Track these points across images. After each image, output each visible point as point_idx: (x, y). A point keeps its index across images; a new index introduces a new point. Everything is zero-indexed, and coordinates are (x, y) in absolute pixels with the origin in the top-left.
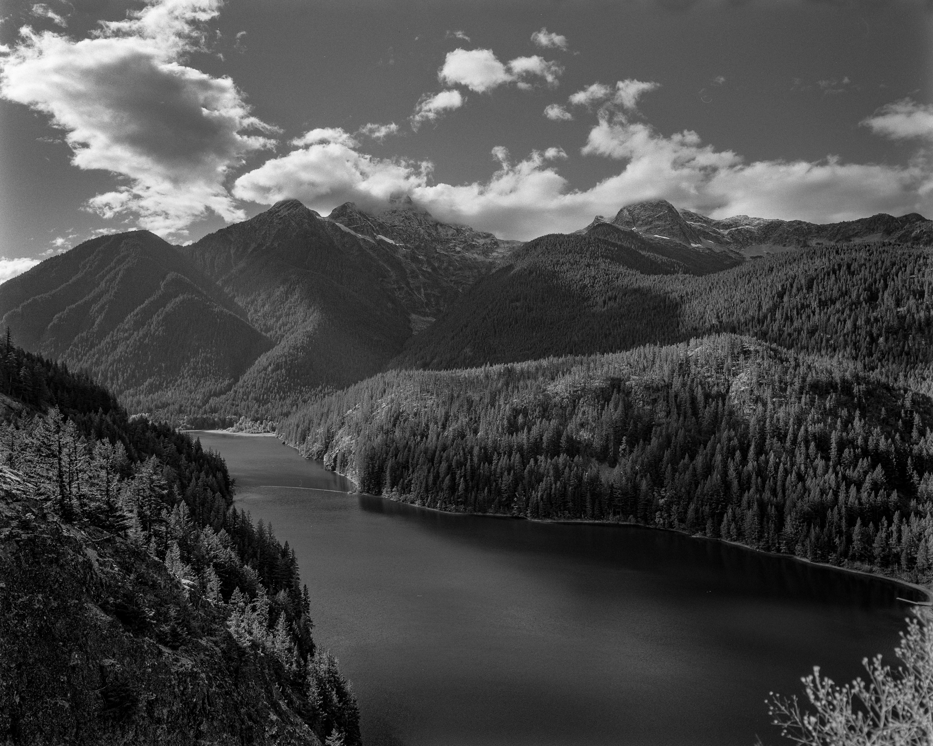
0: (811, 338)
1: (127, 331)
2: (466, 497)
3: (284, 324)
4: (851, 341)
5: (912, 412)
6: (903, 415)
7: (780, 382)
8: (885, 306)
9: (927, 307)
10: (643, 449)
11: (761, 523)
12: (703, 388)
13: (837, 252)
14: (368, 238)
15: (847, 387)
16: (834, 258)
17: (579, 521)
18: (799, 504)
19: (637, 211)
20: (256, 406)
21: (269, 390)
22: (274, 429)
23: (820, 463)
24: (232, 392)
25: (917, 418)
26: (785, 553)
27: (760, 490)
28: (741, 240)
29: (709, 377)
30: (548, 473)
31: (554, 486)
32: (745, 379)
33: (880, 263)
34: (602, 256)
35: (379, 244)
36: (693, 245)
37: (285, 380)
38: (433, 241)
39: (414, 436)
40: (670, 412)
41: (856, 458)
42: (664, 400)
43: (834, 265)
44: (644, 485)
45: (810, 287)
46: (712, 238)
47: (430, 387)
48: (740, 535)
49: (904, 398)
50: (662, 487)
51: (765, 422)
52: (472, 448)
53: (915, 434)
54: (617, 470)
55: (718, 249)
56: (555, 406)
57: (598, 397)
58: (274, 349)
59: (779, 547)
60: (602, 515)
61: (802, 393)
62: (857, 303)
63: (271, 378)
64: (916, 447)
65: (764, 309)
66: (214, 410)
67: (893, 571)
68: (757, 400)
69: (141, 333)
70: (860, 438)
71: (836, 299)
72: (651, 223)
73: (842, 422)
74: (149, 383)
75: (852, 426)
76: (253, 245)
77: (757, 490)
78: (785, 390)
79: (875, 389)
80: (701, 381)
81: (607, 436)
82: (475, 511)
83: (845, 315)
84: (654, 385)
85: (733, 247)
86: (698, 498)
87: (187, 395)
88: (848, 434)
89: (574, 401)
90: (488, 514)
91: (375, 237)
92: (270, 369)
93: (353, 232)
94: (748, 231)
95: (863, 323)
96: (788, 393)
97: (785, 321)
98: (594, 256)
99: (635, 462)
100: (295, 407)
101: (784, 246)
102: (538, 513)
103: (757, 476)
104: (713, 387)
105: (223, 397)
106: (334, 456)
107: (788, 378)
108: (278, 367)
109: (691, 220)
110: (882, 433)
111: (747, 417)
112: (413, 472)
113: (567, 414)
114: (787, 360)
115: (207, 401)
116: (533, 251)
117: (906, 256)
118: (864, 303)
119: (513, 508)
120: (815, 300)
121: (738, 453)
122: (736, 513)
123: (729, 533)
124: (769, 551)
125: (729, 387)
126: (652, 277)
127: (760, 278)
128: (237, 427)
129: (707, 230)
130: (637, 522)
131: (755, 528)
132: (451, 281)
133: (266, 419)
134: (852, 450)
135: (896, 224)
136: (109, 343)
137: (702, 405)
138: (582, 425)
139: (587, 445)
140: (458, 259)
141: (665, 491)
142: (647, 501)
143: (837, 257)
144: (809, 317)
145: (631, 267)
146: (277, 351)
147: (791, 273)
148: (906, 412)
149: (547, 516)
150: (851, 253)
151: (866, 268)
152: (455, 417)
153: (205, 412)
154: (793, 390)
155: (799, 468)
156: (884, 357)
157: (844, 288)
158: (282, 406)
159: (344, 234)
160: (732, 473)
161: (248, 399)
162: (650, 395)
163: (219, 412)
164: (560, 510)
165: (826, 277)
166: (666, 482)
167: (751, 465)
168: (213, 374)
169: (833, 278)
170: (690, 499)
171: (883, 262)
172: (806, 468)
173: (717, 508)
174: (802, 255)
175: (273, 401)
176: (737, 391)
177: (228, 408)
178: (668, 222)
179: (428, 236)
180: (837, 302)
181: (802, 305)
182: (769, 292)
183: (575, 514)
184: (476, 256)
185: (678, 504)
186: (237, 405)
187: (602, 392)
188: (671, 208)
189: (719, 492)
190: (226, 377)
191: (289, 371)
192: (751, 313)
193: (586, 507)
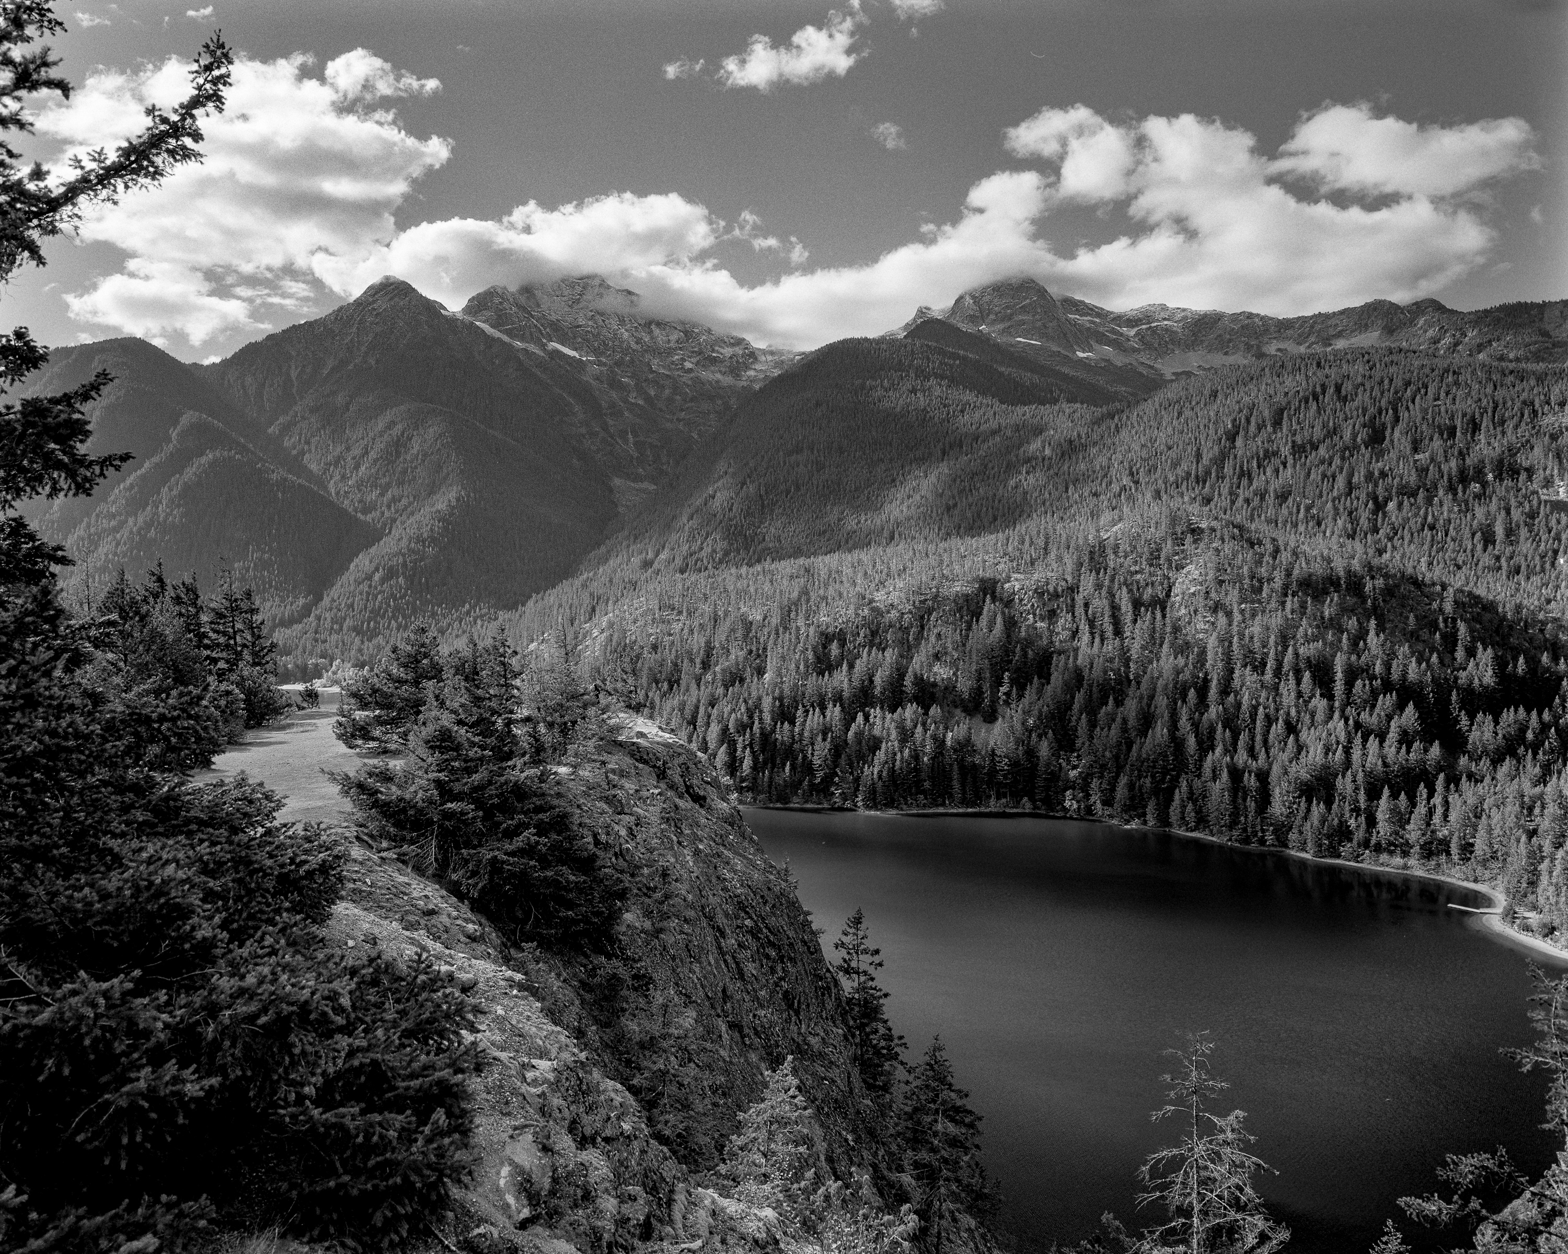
0: (1281, 505)
1: (113, 516)
2: (755, 779)
3: (395, 500)
4: (1345, 509)
5: (1454, 620)
6: (1442, 625)
7: (1252, 577)
8: (1397, 451)
9: (1461, 453)
10: (1040, 692)
11: (1234, 801)
12: (1130, 591)
13: (1319, 365)
14: (532, 348)
15: (1355, 583)
16: (1314, 374)
17: (941, 810)
18: (1293, 769)
19: (987, 298)
20: (357, 641)
21: (376, 614)
23: (1319, 703)
24: (312, 618)
25: (1462, 628)
26: (1273, 845)
27: (1231, 749)
28: (1156, 345)
29: (1137, 572)
30: (888, 735)
31: (898, 757)
32: (1196, 574)
33: (1386, 382)
34: (936, 376)
35: (552, 359)
36: (1080, 354)
37: (405, 595)
38: (646, 351)
39: (657, 684)
40: (1077, 631)
41: (1374, 694)
42: (1067, 612)
43: (1315, 386)
44: (1044, 749)
45: (1277, 423)
46: (1109, 343)
47: (676, 601)
48: (1202, 821)
49: (1442, 600)
50: (1073, 751)
51: (1231, 643)
52: (760, 699)
53: (1460, 654)
54: (999, 726)
55: (1120, 360)
56: (890, 626)
57: (960, 610)
58: (382, 543)
59: (1263, 837)
60: (978, 798)
61: (1286, 595)
62: (1352, 448)
63: (380, 593)
64: (1462, 674)
65: (1205, 461)
67: (1439, 865)
68: (1216, 607)
69: (141, 520)
70: (1378, 662)
71: (1320, 441)
72: (1010, 317)
73: (1349, 639)
75: (1366, 644)
76: (330, 363)
77: (1226, 751)
78: (1260, 590)
79: (1397, 586)
80: (1126, 580)
81: (979, 672)
82: (771, 801)
83: (1334, 467)
84: (1051, 587)
85: (1144, 358)
86: (1132, 765)
88: (1359, 657)
89: (922, 617)
90: (792, 805)
91: (544, 345)
92: (377, 577)
93: (505, 338)
94: (1167, 330)
95: (1362, 479)
96: (1264, 595)
97: (1240, 478)
98: (921, 375)
99: (1027, 713)
101: (1226, 354)
102: (874, 799)
103: (1224, 727)
104: (1144, 589)
105: (298, 627)
107: (1263, 571)
108: (391, 574)
109: (1073, 313)
110: (1413, 654)
111: (1201, 636)
113: (911, 638)
114: (1260, 543)
117: (1427, 370)
118: (1363, 447)
119: (833, 794)
120: (1286, 443)
121: (1192, 693)
122: (1195, 787)
123: (1183, 818)
124: (1248, 843)
125: (1170, 587)
126: (1020, 410)
127: (1197, 409)
128: (329, 678)
129: (1101, 329)
130: (1035, 807)
131: (1226, 810)
132: (679, 420)
134: (1367, 682)
135: (1402, 316)
136: (83, 539)
137: (1129, 618)
138: (937, 657)
139: (946, 688)
140: (690, 383)
141: (1078, 756)
142: (1050, 774)
143: (1319, 374)
144: (1277, 471)
145: (983, 392)
146: (388, 546)
147: (1246, 399)
148: (1445, 621)
149: (890, 804)
150: (1340, 367)
151: (1365, 390)
152: (723, 648)
154: (1272, 590)
155: (1288, 714)
156: (1396, 534)
157: (1331, 424)
159: (490, 341)
160: (1184, 722)
161: (341, 629)
162: (1044, 605)
163: (294, 653)
164: (911, 795)
165: (1303, 406)
166: (1079, 743)
167: (1213, 712)
168: (276, 589)
169: (1313, 406)
170: (1120, 769)
171: (1391, 380)
172: (1298, 712)
173: (1163, 781)
174: (1263, 370)
175: (387, 632)
176: (1183, 593)
177: (309, 647)
178: (1037, 317)
179: (637, 343)
180: (1321, 446)
181: (1266, 451)
182: (1212, 432)
183: (935, 800)
184: (719, 376)
185: (1100, 778)
186: (325, 641)
187: (967, 601)
188: (1042, 292)
189: (1167, 756)
190: (300, 593)
191: (410, 579)
192: (1184, 466)
193: (951, 787)
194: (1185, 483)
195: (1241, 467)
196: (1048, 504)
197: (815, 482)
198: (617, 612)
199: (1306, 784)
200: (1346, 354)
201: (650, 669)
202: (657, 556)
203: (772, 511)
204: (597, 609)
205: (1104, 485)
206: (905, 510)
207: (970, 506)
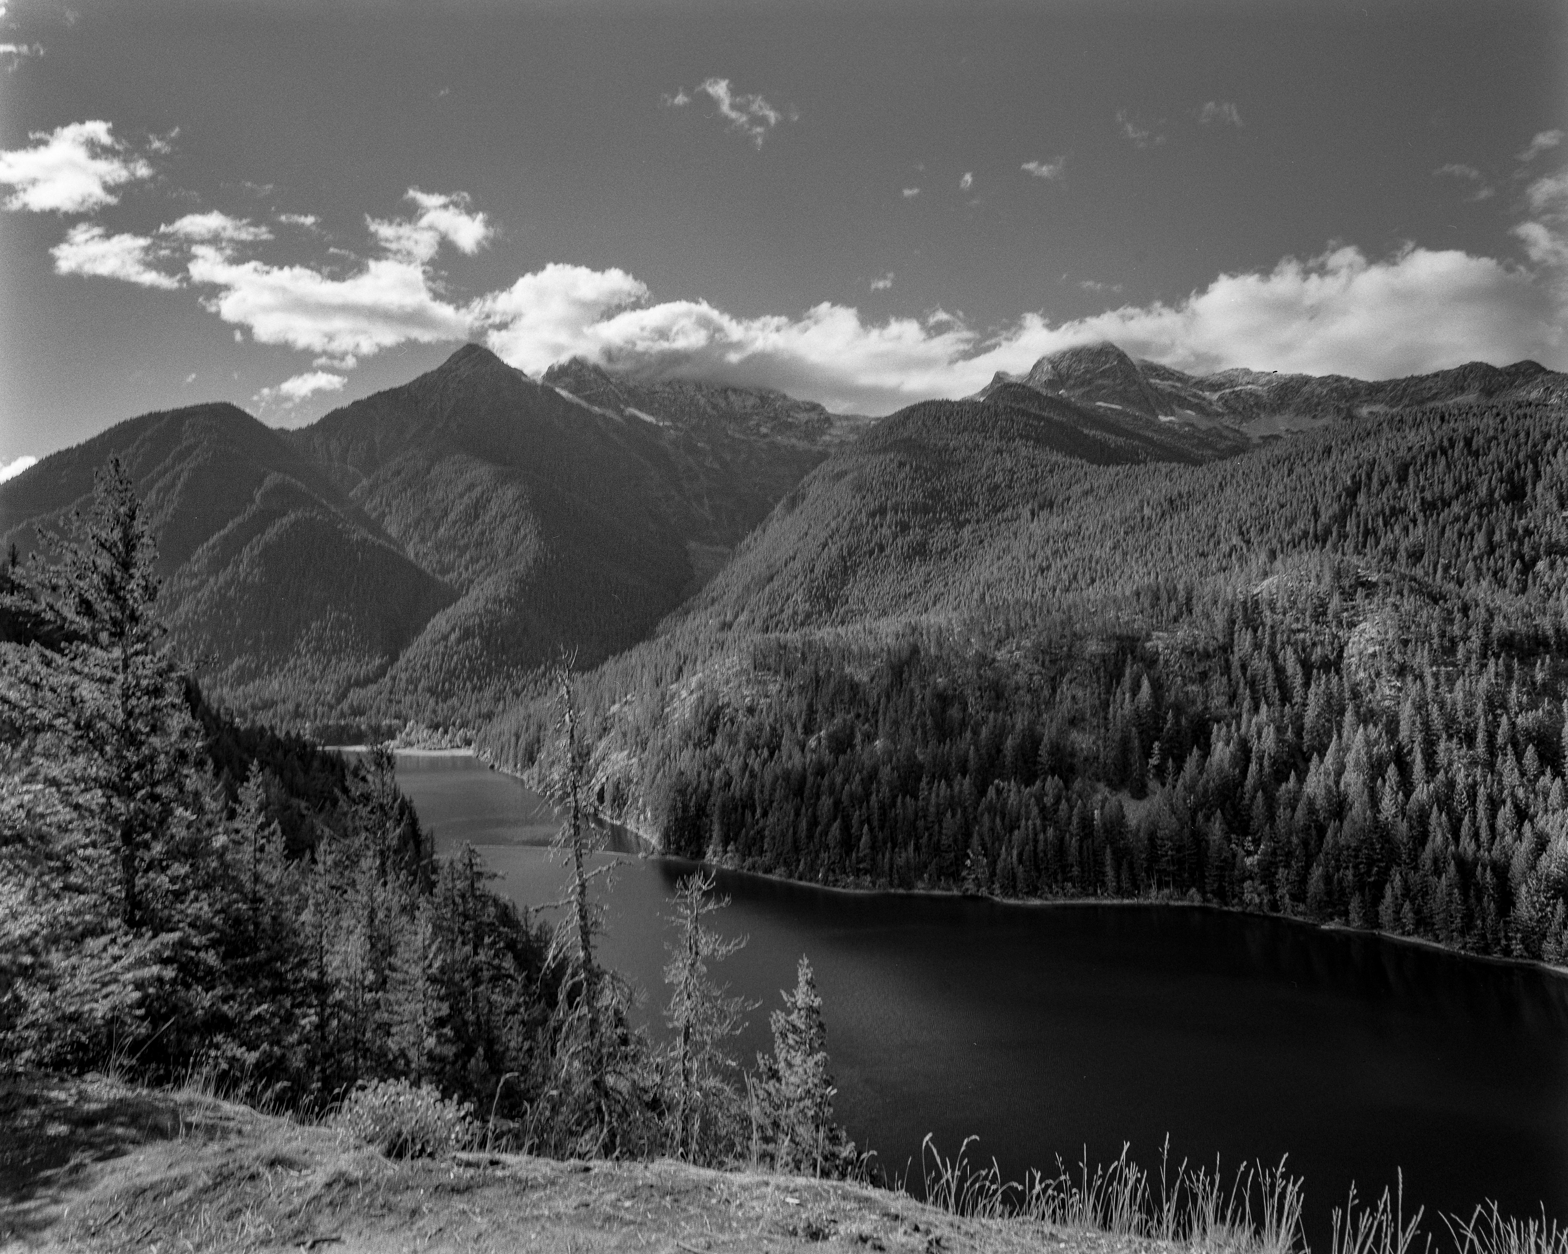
1: (196, 575)
2: (873, 859)
3: (472, 561)
4: (1488, 569)
7: (1443, 635)
8: (1541, 507)
10: (1202, 765)
11: (1466, 900)
12: (1295, 651)
13: (1442, 419)
14: (611, 414)
16: (1439, 428)
17: (1092, 901)
18: (1540, 864)
19: (1066, 364)
20: (432, 702)
21: (452, 674)
22: (468, 743)
23: (1552, 786)
24: (387, 678)
26: (1521, 956)
27: (1454, 837)
28: (1240, 409)
29: (1299, 631)
30: (1028, 813)
31: (1041, 837)
32: (1373, 633)
33: (1522, 435)
34: (1021, 436)
35: (630, 424)
36: (1163, 418)
37: (481, 655)
38: (721, 416)
39: (756, 749)
40: (1236, 696)
42: (1222, 675)
43: (1442, 441)
45: (1402, 479)
46: (1191, 406)
47: (771, 661)
48: (1423, 924)
50: (1246, 834)
51: (1428, 711)
54: (1152, 803)
55: (1204, 424)
56: (1018, 689)
57: (1096, 670)
58: (459, 603)
59: (1508, 946)
60: (1135, 888)
61: (1487, 657)
62: (1490, 504)
63: (456, 653)
65: (1324, 518)
66: (358, 711)
68: (1403, 670)
69: (221, 579)
71: (1451, 498)
72: (1090, 382)
74: (239, 668)
76: (414, 428)
77: (1447, 840)
78: (1454, 650)
80: (1289, 639)
81: (1126, 741)
82: (891, 884)
83: (1471, 524)
84: (1200, 646)
85: (1228, 421)
86: (1327, 854)
87: (306, 686)
89: (1053, 679)
90: (917, 891)
91: (622, 411)
92: (453, 637)
93: (584, 404)
94: (1251, 394)
95: (1505, 537)
96: (1459, 656)
97: (1365, 536)
98: (1004, 435)
99: (1188, 790)
100: (502, 702)
101: (1314, 417)
102: (1014, 887)
103: (1440, 811)
104: (1312, 649)
105: (373, 688)
106: (597, 788)
107: (1455, 630)
108: (467, 634)
109: (1154, 378)
111: (1389, 703)
112: (765, 814)
114: (1446, 598)
115: (344, 695)
116: (901, 430)
118: (1502, 503)
119: (965, 879)
120: (1415, 498)
121: (1391, 770)
122: (1411, 881)
123: (1398, 919)
124: (1488, 953)
125: (1342, 648)
126: (1112, 470)
127: (1310, 466)
128: (402, 740)
129: (1183, 394)
130: (1205, 900)
131: (1458, 911)
133: (454, 724)
135: (1500, 379)
137: (1298, 681)
138: (1073, 723)
139: (1087, 759)
140: (765, 447)
141: (1255, 841)
142: (1222, 861)
143: (1445, 427)
144: (1406, 529)
145: (1071, 454)
146: (465, 606)
147: (1365, 455)
149: (1033, 891)
150: (1467, 420)
151: (1498, 444)
152: (827, 712)
153: (343, 715)
154: (1469, 652)
155: (1515, 796)
156: (1550, 596)
157: (1463, 479)
158: (477, 701)
159: (569, 407)
161: (416, 690)
162: (1194, 666)
163: (368, 713)
164: (1056, 881)
165: (1430, 462)
166: (1254, 824)
167: (1422, 792)
168: (353, 648)
169: (1442, 461)
170: (1311, 857)
171: (1528, 434)
172: (1527, 794)
173: (1369, 873)
175: (462, 693)
176: (1361, 653)
177: (383, 707)
178: (1118, 381)
179: (713, 408)
180: (1454, 503)
181: (1393, 509)
182: (1329, 488)
183: (1084, 888)
184: (794, 441)
185: (1285, 867)
186: (399, 702)
187: (1104, 661)
188: (1122, 357)
189: (1372, 844)
190: (376, 653)
191: (486, 641)
192: (1300, 525)
193: (1104, 874)
194: (1303, 543)
195: (1366, 524)
196: (1150, 565)
197: (900, 545)
198: (707, 672)
199: (1558, 881)
200: (1471, 407)
201: (747, 734)
202: (736, 617)
203: (855, 573)
204: (685, 669)
205: (1212, 544)
206: (995, 572)
207: (1066, 567)
